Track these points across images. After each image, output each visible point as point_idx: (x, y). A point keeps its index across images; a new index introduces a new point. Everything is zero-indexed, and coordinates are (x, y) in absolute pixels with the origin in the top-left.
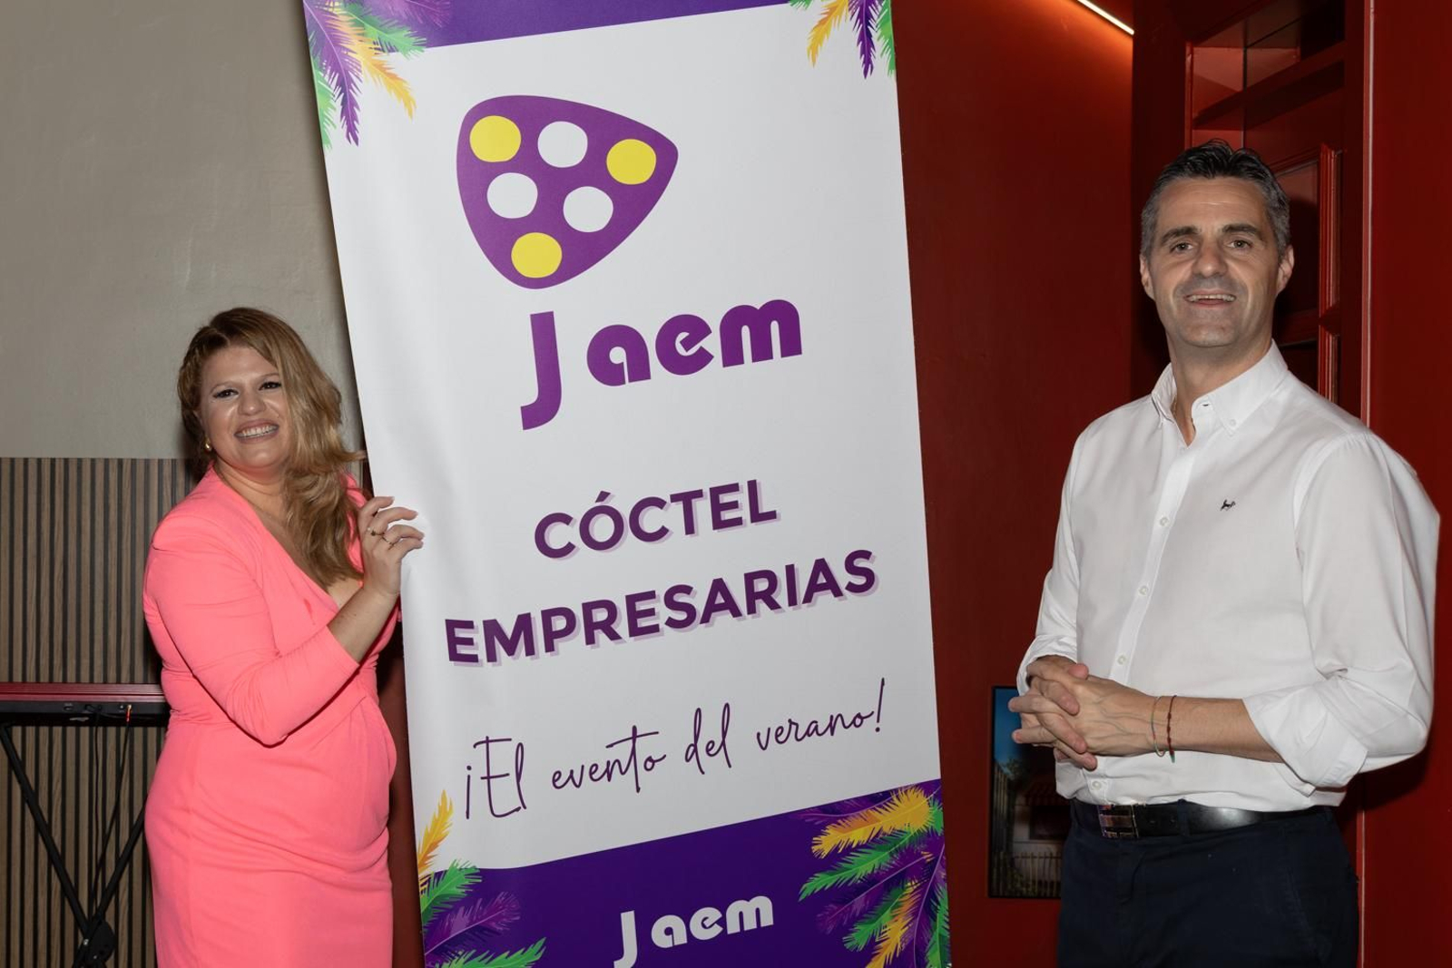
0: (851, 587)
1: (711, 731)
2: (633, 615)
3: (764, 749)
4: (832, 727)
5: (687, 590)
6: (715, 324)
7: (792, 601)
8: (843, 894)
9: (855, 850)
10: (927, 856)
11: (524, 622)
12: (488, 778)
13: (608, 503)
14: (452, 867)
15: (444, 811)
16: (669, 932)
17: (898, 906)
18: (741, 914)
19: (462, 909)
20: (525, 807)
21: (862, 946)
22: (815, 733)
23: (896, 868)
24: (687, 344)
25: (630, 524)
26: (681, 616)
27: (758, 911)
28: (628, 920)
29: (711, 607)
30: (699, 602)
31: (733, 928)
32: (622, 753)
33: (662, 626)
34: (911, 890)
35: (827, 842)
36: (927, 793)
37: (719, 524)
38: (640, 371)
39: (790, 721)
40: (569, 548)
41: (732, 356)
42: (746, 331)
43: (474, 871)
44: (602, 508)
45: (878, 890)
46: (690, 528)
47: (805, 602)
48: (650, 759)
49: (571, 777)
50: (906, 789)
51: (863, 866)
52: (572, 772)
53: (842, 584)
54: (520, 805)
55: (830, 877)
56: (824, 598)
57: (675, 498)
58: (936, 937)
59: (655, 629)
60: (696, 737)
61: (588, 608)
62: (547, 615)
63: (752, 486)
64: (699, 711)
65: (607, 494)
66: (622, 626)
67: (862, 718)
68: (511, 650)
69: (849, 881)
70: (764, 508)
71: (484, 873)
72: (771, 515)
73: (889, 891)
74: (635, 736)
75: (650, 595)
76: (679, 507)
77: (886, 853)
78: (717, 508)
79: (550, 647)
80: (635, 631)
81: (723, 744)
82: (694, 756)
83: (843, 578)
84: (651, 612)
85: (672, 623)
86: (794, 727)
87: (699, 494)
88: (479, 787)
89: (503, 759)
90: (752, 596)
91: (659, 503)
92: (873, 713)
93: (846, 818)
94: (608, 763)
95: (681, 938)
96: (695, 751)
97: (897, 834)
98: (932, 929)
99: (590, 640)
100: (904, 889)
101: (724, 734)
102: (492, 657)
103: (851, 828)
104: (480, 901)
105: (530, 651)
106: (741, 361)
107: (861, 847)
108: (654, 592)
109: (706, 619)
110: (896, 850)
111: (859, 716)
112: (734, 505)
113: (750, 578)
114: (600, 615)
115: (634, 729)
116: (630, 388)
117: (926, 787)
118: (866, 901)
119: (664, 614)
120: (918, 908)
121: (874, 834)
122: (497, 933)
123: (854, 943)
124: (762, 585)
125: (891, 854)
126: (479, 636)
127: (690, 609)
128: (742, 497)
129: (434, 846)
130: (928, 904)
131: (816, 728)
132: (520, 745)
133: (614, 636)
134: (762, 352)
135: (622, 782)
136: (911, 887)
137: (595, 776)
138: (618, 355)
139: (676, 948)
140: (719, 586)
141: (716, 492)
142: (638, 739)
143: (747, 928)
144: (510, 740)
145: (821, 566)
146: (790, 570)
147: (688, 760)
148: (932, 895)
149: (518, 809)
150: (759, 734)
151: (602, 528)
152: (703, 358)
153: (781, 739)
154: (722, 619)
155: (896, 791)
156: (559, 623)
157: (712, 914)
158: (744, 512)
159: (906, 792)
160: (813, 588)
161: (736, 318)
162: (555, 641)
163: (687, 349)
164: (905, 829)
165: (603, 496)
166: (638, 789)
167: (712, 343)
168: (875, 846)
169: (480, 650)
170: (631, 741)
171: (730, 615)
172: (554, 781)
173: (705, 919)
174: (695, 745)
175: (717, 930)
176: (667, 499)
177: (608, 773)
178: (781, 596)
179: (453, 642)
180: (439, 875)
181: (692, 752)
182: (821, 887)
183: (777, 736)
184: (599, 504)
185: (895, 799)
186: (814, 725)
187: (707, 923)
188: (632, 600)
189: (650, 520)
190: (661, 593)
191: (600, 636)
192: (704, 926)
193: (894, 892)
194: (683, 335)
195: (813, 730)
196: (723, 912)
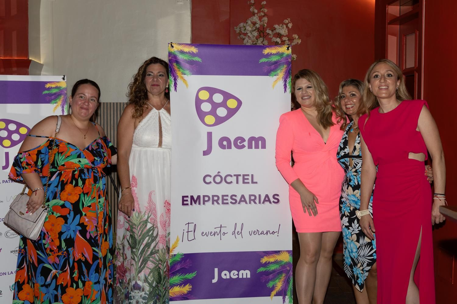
0: (274, 202)
1: (238, 229)
2: (223, 200)
3: (251, 235)
4: (267, 233)
5: (236, 196)
6: (247, 139)
7: (260, 203)
8: (267, 273)
9: (271, 263)
10: (288, 268)
11: (199, 197)
12: (188, 232)
13: (220, 174)
14: (178, 254)
15: (177, 240)
16: (226, 275)
17: (280, 279)
18: (243, 274)
19: (179, 264)
20: (195, 239)
21: (271, 287)
22: (263, 234)
23: (280, 270)
24: (240, 143)
25: (224, 180)
26: (234, 201)
27: (247, 274)
28: (216, 270)
29: (241, 201)
30: (238, 199)
31: (241, 277)
32: (218, 230)
33: (229, 203)
34: (284, 276)
35: (264, 260)
36: (289, 253)
37: (244, 183)
38: (230, 147)
39: (257, 230)
40: (210, 183)
41: (250, 147)
42: (253, 142)
43: (182, 254)
44: (218, 175)
45: (276, 274)
46: (237, 183)
47: (263, 203)
48: (224, 233)
49: (206, 234)
50: (284, 251)
51: (272, 268)
52: (206, 233)
53: (272, 201)
54: (194, 238)
55: (264, 269)
56: (267, 203)
57: (235, 175)
58: (289, 289)
59: (228, 203)
60: (235, 229)
61: (213, 196)
62: (204, 196)
63: (252, 176)
64: (236, 224)
65: (220, 172)
66: (220, 201)
67: (274, 233)
68: (195, 203)
69: (269, 270)
70: (254, 181)
71: (185, 255)
72: (256, 183)
73: (278, 275)
74: (221, 227)
75: (227, 196)
76: (235, 177)
77: (278, 266)
78: (244, 179)
79: (204, 204)
80: (223, 203)
81: (241, 232)
82: (234, 234)
83: (272, 200)
84: (227, 200)
85: (231, 203)
86: (258, 232)
87: (240, 175)
88: (186, 234)
89: (191, 228)
90: (250, 200)
91: (231, 176)
92: (277, 232)
93: (269, 255)
94: (215, 232)
95: (228, 277)
96: (235, 233)
97: (281, 261)
98: (288, 287)
99: (213, 203)
100: (282, 275)
101: (242, 230)
102: (191, 204)
103: (270, 258)
104: (183, 262)
105: (199, 204)
106: (252, 148)
107: (272, 263)
108: (228, 195)
109: (239, 203)
110: (281, 265)
111: (273, 232)
112: (248, 179)
113: (250, 196)
114: (216, 198)
115: (221, 225)
116: (227, 150)
117: (288, 252)
118: (273, 276)
119: (230, 200)
120: (285, 281)
121: (275, 260)
122: (186, 269)
123: (269, 286)
124: (253, 198)
125: (279, 266)
126: (189, 199)
127: (236, 200)
128: (250, 178)
129: (174, 248)
130: (288, 280)
131: (263, 233)
132: (195, 224)
133: (218, 203)
134: (257, 147)
135: (217, 237)
136: (284, 275)
137: (211, 235)
138: (225, 143)
139: (227, 279)
140: (243, 196)
141: (244, 175)
142: (222, 228)
143: (244, 277)
144: (193, 223)
145: (267, 196)
146: (260, 196)
147: (233, 235)
148: (289, 278)
149: (193, 239)
150: (250, 232)
151: (218, 179)
152: (243, 146)
153: (255, 234)
154: (243, 204)
155: (281, 251)
156: (206, 199)
157: (236, 272)
158: (250, 181)
159: (284, 252)
160: (265, 201)
161: (252, 139)
162: (205, 202)
163: (240, 144)
164: (283, 260)
165: (219, 172)
166: (221, 239)
167: (246, 143)
168: (276, 263)
169: (189, 203)
170: (220, 228)
171: (245, 203)
172: (202, 234)
173: (234, 273)
174: (235, 231)
175: (237, 276)
176: (233, 175)
177: (214, 234)
178: (257, 201)
179: (183, 201)
180: (175, 255)
181: (234, 233)
182: (262, 271)
183: (254, 233)
184: (218, 174)
185: (281, 253)
186: (263, 232)
187: (235, 274)
188: (223, 196)
189: (229, 179)
190: (230, 196)
191: (215, 203)
192: (234, 275)
193: (280, 275)
194: (239, 141)
195: (262, 233)
196: (239, 272)
